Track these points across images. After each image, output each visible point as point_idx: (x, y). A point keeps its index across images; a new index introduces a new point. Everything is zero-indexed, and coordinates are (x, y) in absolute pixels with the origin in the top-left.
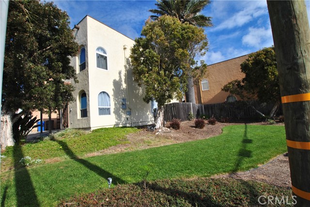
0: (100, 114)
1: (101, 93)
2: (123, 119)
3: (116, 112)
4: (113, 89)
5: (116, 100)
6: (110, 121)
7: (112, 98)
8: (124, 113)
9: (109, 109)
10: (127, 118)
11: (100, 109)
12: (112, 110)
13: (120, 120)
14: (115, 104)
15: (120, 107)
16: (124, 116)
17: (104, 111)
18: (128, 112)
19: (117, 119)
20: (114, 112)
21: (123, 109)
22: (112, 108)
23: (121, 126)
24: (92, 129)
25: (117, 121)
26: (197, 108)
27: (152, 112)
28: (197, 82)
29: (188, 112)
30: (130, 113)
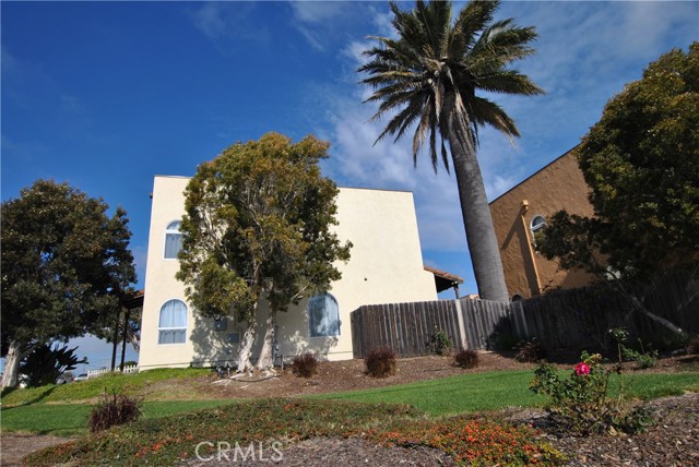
0: (161, 342)
1: (164, 307)
2: (213, 352)
3: (198, 337)
5: (199, 314)
6: (182, 354)
7: (190, 310)
8: (218, 339)
9: (183, 332)
11: (161, 332)
12: (189, 334)
13: (207, 353)
14: (197, 322)
15: (208, 328)
16: (217, 345)
17: (167, 337)
18: (231, 335)
19: (198, 351)
20: (192, 338)
21: (217, 330)
22: (190, 327)
23: (207, 365)
24: (141, 370)
25: (197, 355)
26: (503, 313)
27: (314, 334)
28: (518, 228)
29: (432, 327)
30: (235, 339)
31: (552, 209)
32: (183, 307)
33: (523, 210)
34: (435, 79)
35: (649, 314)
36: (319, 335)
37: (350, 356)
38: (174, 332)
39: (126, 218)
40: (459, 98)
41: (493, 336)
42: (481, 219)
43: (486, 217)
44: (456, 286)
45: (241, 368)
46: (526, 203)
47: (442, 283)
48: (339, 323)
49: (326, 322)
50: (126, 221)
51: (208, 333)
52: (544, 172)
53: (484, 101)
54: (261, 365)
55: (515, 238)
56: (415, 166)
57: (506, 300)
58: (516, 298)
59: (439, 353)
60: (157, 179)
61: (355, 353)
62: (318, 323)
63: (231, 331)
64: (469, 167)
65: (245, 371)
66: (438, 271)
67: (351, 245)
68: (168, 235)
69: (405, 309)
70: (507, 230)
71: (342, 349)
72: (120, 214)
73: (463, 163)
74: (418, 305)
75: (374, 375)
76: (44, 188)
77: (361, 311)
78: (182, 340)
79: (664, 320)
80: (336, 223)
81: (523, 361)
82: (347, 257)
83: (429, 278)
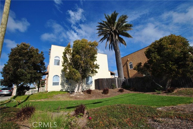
0: (53, 85)
1: (54, 77)
2: (66, 88)
4: (61, 74)
5: (62, 79)
6: (58, 88)
7: (60, 78)
9: (58, 83)
10: (69, 87)
11: (53, 83)
12: (60, 83)
13: (64, 88)
14: (62, 81)
15: (64, 82)
16: (66, 86)
17: (55, 84)
18: (70, 84)
19: (62, 87)
20: (61, 84)
21: (66, 82)
22: (60, 82)
23: (64, 90)
24: (48, 91)
25: (62, 88)
26: (124, 81)
27: (87, 84)
28: (126, 64)
29: (111, 83)
30: (70, 85)
31: (134, 61)
32: (58, 77)
33: (128, 61)
34: (113, 31)
36: (88, 84)
39: (43, 54)
40: (117, 36)
41: (122, 85)
42: (120, 62)
43: (121, 61)
44: (114, 75)
45: (75, 92)
46: (128, 59)
47: (112, 74)
48: (92, 82)
49: (89, 81)
50: (43, 55)
51: (64, 83)
54: (79, 91)
55: (125, 66)
57: (123, 78)
58: (125, 78)
60: (52, 46)
61: (95, 88)
62: (88, 82)
63: (69, 83)
64: (118, 51)
65: (76, 93)
67: (99, 66)
68: (55, 59)
69: (107, 79)
70: (124, 64)
71: (93, 87)
74: (109, 79)
75: (105, 94)
76: (24, 45)
77: (98, 79)
78: (58, 85)
79: (159, 85)
80: (97, 61)
81: (132, 91)
82: (98, 68)
83: (110, 73)
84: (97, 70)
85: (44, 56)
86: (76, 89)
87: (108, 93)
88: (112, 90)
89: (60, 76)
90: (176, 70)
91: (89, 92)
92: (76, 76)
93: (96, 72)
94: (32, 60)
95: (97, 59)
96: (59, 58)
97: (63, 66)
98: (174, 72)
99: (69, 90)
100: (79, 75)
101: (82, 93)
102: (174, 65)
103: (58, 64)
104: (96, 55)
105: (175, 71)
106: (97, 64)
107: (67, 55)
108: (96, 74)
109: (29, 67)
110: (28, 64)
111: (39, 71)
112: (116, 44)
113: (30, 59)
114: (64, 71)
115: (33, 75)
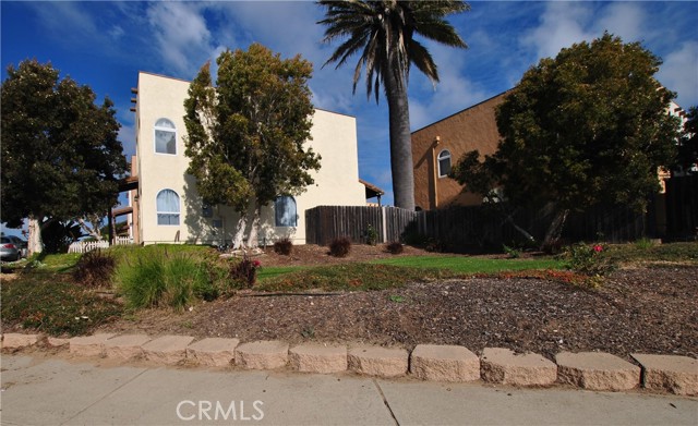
0: (159, 223)
1: (159, 194)
2: (204, 233)
3: (190, 221)
4: (184, 188)
5: (190, 204)
7: (182, 199)
8: (207, 224)
9: (178, 216)
10: (214, 233)
11: (159, 215)
12: (182, 218)
13: (198, 234)
14: (189, 210)
15: (198, 214)
16: (206, 229)
17: (165, 219)
18: (217, 222)
19: (191, 232)
20: (186, 222)
21: (205, 216)
22: (183, 213)
23: (199, 243)
24: (146, 244)
25: (191, 235)
26: (411, 218)
27: (278, 224)
28: (429, 156)
29: (365, 225)
30: (218, 224)
31: (457, 147)
32: (175, 197)
33: (435, 144)
34: (385, 16)
35: (517, 227)
36: (282, 225)
37: (304, 242)
38: (169, 216)
39: (114, 108)
40: (401, 39)
42: (405, 147)
43: (408, 145)
44: (379, 196)
45: (237, 245)
46: (438, 138)
47: (370, 193)
48: (297, 216)
49: (287, 215)
50: (113, 112)
51: (198, 218)
52: (457, 117)
53: (417, 44)
54: (250, 245)
55: (425, 164)
56: (354, 92)
58: (417, 209)
59: (369, 243)
61: (308, 240)
62: (282, 216)
63: (215, 218)
64: (401, 103)
65: (240, 248)
66: (369, 184)
67: (320, 158)
69: (349, 209)
70: (419, 158)
71: (299, 237)
72: (108, 104)
73: (397, 98)
74: (357, 208)
76: (35, 71)
77: (318, 209)
78: (177, 223)
79: (523, 231)
80: (311, 139)
81: (430, 251)
82: (317, 167)
83: (362, 188)
84: (311, 172)
85: (117, 118)
86: (240, 236)
87: (346, 252)
88: (367, 246)
89: (181, 192)
90: (585, 177)
91: (284, 247)
92: (237, 189)
93: (309, 181)
94: (77, 129)
95: (312, 131)
96: (173, 127)
97: (188, 153)
98: (574, 186)
99: (214, 243)
100: (245, 187)
101: (259, 251)
102: (580, 159)
103: (171, 149)
104: (309, 117)
105: (578, 181)
106: (312, 151)
107: (201, 115)
108: (308, 187)
109: (67, 156)
110: (64, 146)
111: (103, 175)
112: (395, 75)
113: (66, 127)
114: (192, 174)
115: (89, 188)
